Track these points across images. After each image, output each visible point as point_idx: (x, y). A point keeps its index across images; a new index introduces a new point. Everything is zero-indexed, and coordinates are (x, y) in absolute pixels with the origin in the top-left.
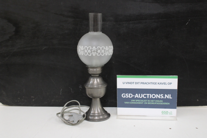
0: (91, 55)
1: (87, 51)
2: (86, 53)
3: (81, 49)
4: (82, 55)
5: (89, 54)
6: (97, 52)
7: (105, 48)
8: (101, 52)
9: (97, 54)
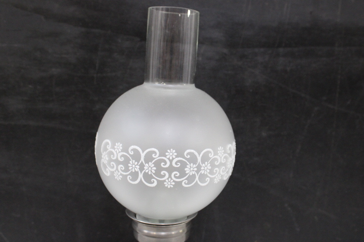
0: (155, 184)
1: (142, 167)
2: (135, 175)
3: (111, 153)
4: (118, 177)
5: (148, 177)
6: (183, 174)
7: (216, 154)
8: (197, 172)
9: (184, 180)
